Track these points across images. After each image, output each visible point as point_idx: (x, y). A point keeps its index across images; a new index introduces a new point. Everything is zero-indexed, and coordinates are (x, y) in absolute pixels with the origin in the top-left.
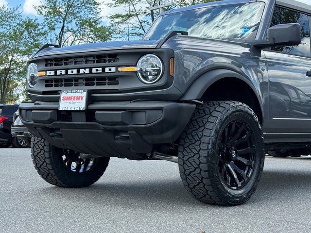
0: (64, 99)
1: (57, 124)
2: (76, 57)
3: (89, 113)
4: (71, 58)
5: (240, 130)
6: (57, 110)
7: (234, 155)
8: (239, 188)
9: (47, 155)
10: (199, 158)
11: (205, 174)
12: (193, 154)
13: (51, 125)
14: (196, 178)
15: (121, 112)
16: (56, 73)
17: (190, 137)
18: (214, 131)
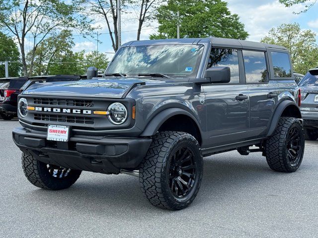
0: (51, 131)
1: (45, 149)
2: (59, 99)
3: (71, 144)
4: (55, 99)
5: (185, 153)
6: (45, 139)
7: (180, 172)
8: (184, 197)
9: (35, 167)
10: (155, 178)
11: (159, 190)
12: (150, 175)
13: (40, 149)
14: (152, 193)
15: (96, 146)
16: (43, 109)
17: (149, 163)
18: (165, 158)
